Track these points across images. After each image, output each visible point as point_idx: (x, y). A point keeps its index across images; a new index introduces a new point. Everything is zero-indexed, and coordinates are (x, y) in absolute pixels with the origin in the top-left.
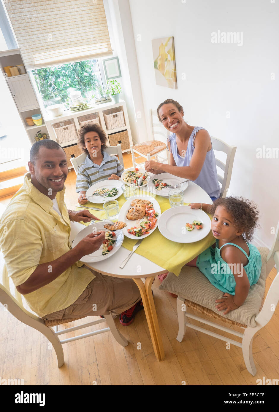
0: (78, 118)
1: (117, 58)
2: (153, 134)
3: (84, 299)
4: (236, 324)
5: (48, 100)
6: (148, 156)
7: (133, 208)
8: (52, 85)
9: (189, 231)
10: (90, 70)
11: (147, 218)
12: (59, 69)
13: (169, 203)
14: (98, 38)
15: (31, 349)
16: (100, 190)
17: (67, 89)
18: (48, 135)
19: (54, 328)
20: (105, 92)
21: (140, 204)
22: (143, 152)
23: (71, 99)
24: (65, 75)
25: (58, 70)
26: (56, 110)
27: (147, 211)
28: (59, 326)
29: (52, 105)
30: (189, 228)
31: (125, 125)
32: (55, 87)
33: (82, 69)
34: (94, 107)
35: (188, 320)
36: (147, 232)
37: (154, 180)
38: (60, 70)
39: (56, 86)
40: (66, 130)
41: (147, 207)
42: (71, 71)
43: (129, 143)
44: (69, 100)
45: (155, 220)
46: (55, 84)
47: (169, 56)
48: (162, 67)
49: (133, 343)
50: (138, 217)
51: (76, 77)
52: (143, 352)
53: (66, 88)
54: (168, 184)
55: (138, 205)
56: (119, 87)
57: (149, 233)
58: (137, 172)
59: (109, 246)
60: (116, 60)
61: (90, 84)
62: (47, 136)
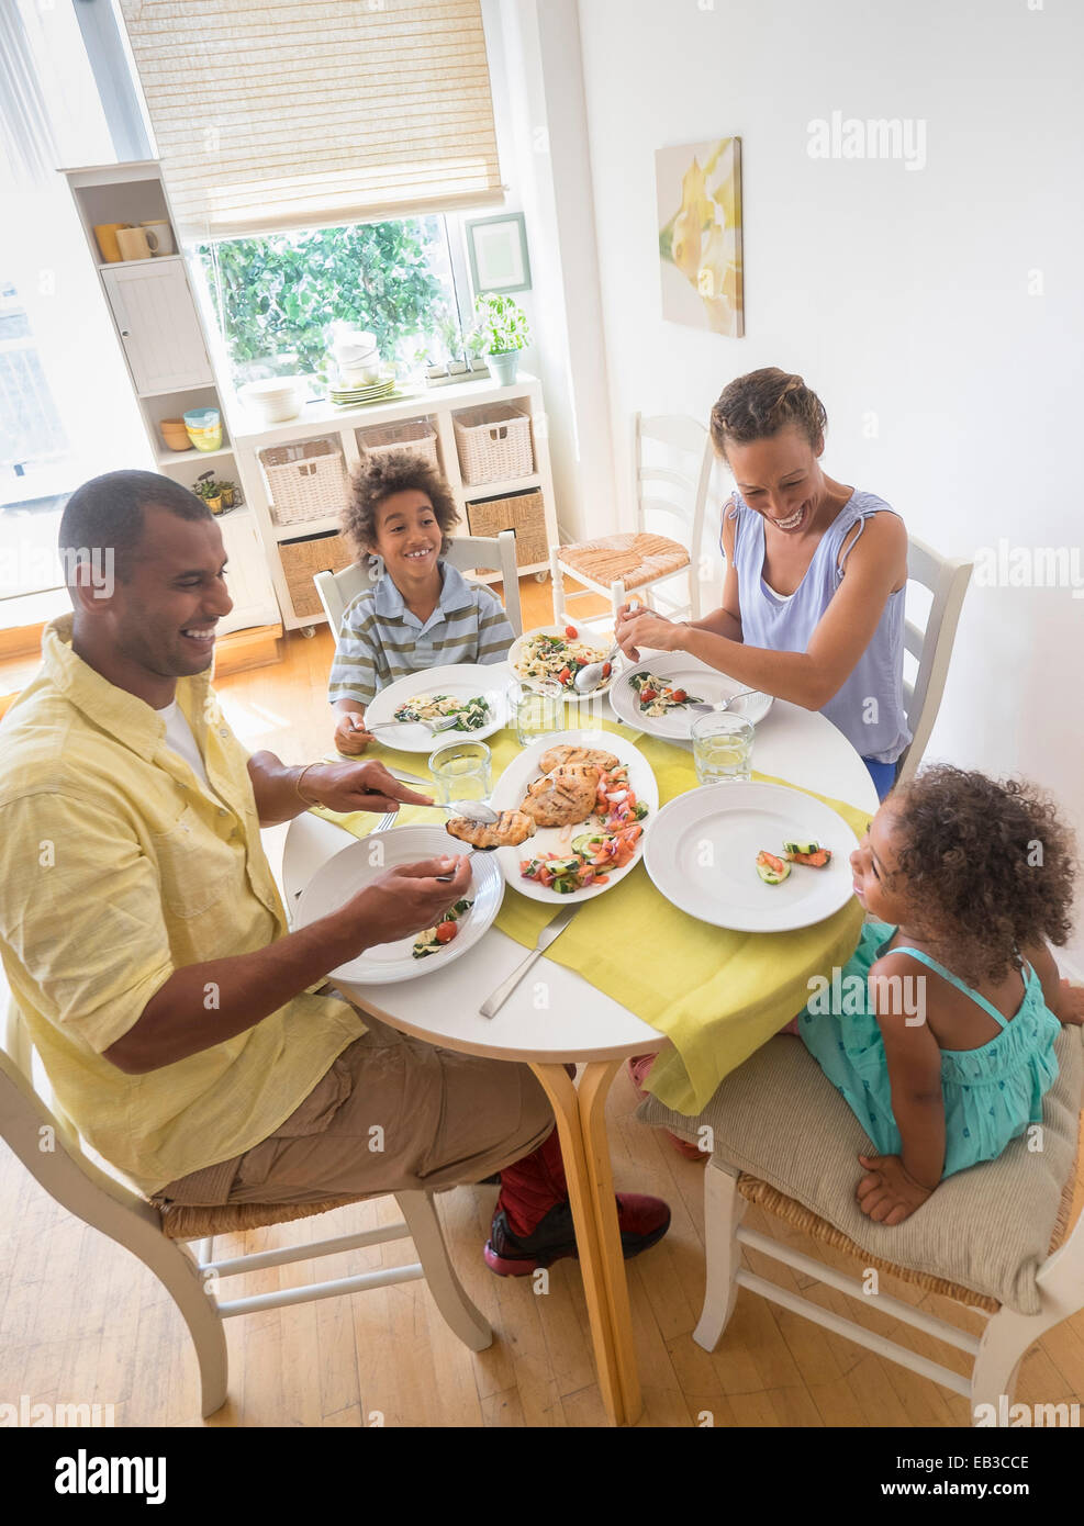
0: (357, 431)
1: (520, 218)
2: (640, 508)
3: (317, 1118)
4: (953, 1291)
5: (250, 361)
6: (618, 588)
7: (547, 777)
8: (269, 305)
9: (769, 882)
10: (416, 256)
11: (604, 822)
12: (301, 246)
13: (692, 767)
14: (454, 140)
15: (101, 1330)
16: (426, 699)
17: (326, 325)
18: (240, 489)
19: (198, 1248)
20: (467, 340)
21: (578, 766)
22: (599, 575)
23: (335, 361)
24: (319, 272)
25: (297, 250)
26: (276, 399)
27: (601, 795)
28: (217, 1239)
29: (263, 377)
30: (770, 870)
31: (535, 469)
32: (281, 313)
33: (388, 255)
34: (419, 396)
35: (748, 1260)
36: (598, 875)
37: (635, 676)
38: (304, 251)
39: (284, 310)
40: (310, 476)
41: (604, 776)
42: (346, 258)
43: (544, 538)
44: (330, 365)
45: (635, 829)
46: (280, 304)
47: (718, 208)
48: (692, 252)
49: (515, 1340)
50: (567, 816)
51: (360, 281)
52: (551, 1382)
53: (323, 319)
54: (691, 693)
55: (569, 767)
56: (519, 325)
57: (606, 881)
58: (572, 641)
59: (442, 921)
60: (514, 226)
61: (413, 308)
62: (237, 493)
